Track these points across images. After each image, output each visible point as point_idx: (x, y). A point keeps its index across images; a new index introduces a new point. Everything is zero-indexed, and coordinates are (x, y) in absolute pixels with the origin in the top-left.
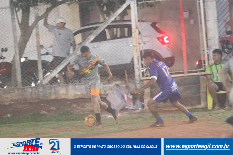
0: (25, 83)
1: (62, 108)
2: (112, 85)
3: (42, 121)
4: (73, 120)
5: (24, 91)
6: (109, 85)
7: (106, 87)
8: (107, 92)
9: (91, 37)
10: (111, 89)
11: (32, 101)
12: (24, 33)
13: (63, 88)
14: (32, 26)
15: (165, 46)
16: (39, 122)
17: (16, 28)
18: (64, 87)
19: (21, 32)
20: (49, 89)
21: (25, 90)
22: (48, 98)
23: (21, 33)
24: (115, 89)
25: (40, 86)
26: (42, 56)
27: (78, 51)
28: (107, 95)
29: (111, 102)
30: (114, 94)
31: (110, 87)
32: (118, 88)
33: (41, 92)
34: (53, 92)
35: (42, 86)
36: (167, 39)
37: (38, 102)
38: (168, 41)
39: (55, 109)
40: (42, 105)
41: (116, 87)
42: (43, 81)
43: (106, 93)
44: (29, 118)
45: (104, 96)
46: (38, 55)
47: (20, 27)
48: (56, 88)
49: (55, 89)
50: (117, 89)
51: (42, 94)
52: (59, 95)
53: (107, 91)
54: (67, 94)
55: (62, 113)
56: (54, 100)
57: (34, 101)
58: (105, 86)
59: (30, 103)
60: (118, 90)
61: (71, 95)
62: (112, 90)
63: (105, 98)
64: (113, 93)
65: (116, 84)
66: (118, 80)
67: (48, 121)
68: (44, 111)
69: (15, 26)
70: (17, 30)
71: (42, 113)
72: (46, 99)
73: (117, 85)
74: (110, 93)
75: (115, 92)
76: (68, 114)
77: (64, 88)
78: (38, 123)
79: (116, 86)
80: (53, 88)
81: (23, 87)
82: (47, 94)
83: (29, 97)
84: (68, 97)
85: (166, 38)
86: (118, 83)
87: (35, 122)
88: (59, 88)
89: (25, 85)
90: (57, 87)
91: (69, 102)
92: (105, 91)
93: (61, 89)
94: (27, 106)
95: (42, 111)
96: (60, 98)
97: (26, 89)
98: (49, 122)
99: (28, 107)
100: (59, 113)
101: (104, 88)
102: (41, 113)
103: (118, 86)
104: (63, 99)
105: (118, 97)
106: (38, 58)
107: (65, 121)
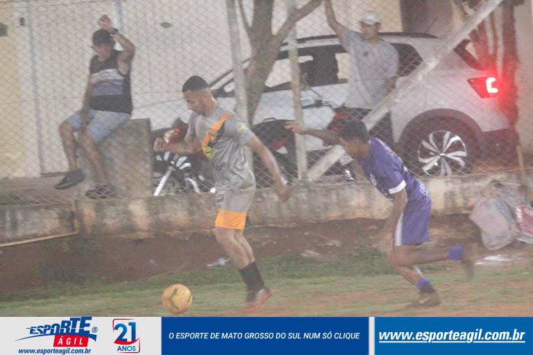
0: (261, 178)
1: (356, 242)
2: (483, 184)
3: (307, 276)
4: (386, 273)
5: (259, 199)
6: (477, 184)
7: (468, 188)
8: (472, 201)
9: (430, 62)
10: (482, 193)
11: (279, 226)
12: (259, 52)
13: (358, 190)
14: (279, 34)
15: (486, 100)
16: (299, 278)
17: (239, 40)
18: (363, 188)
19: (253, 48)
20: (324, 193)
21: (262, 197)
22: (322, 218)
23: (253, 52)
24: (491, 194)
25: (302, 187)
26: (305, 110)
27: (395, 97)
28: (471, 208)
29: (481, 226)
30: (488, 206)
31: (479, 187)
32: (500, 190)
33: (304, 202)
34: (335, 201)
35: (307, 186)
36: (494, 85)
37: (294, 228)
38: (495, 90)
39: (338, 243)
40: (306, 234)
41: (494, 188)
42: (309, 175)
43: (470, 204)
44: (272, 268)
45: (465, 212)
46: (295, 107)
47: (250, 35)
48: (341, 192)
49: (338, 195)
50: (497, 192)
51: (305, 206)
52: (347, 209)
53: (472, 199)
54: (368, 207)
55: (357, 254)
56: (336, 221)
57: (286, 225)
58: (466, 185)
59: (275, 228)
60: (498, 196)
61: (380, 210)
62: (484, 196)
63: (467, 215)
64: (485, 202)
65: (495, 181)
66: (500, 171)
67: (322, 275)
68: (310, 249)
69: (238, 33)
70: (242, 45)
71: (304, 255)
72: (316, 218)
73: (495, 183)
74: (479, 204)
75: (492, 201)
76: (373, 258)
77: (362, 190)
78: (296, 281)
79: (495, 186)
80: (333, 192)
81: (259, 190)
82: (319, 207)
83: (272, 214)
84: (371, 213)
85: (490, 81)
86: (498, 177)
87: (289, 277)
88: (347, 192)
89: (262, 183)
90: (344, 189)
91: (375, 227)
92: (466, 199)
93: (355, 193)
94: (267, 237)
95: (307, 251)
96: (352, 217)
97: (264, 195)
98: (325, 279)
99: (270, 241)
100: (351, 255)
101: (463, 190)
102: (302, 254)
103: (499, 185)
104: (359, 218)
105: (501, 213)
106: (295, 114)
107: (365, 274)
